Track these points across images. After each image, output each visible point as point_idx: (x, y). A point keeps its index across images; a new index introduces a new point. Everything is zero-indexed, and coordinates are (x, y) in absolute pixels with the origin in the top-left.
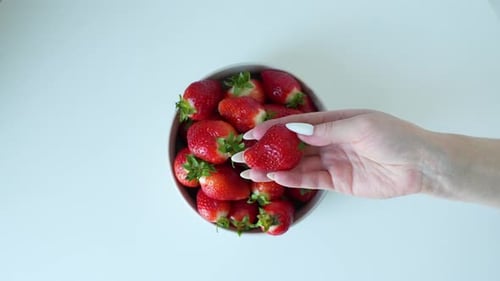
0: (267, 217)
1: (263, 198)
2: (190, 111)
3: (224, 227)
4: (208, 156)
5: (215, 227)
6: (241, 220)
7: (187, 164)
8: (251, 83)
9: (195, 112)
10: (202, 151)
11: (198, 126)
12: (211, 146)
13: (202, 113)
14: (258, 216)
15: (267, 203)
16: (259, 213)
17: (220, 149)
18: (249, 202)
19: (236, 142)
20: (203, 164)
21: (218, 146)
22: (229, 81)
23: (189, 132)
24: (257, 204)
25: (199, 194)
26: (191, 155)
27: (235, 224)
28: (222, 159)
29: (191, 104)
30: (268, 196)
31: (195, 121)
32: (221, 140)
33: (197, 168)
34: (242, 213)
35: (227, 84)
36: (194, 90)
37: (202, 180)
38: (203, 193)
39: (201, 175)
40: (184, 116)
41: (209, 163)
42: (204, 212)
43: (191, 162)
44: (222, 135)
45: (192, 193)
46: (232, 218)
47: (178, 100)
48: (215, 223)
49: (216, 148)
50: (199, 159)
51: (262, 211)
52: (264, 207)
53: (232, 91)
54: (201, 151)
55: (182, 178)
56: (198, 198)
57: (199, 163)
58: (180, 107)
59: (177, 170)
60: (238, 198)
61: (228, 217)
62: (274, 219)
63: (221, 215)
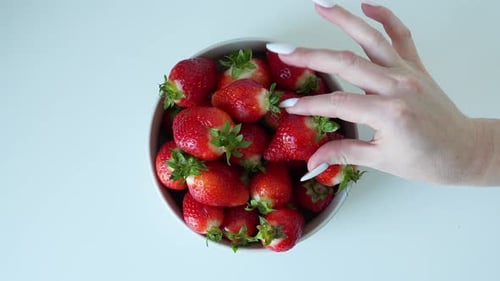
0: (269, 228)
1: (264, 204)
2: (177, 95)
3: (216, 240)
4: (198, 151)
5: (204, 240)
6: (236, 231)
7: (172, 160)
8: (253, 62)
9: (184, 96)
10: (191, 144)
11: (186, 114)
12: (202, 138)
13: (192, 99)
14: (258, 227)
15: (269, 210)
16: (259, 223)
17: (213, 142)
18: (247, 209)
19: (233, 133)
20: (191, 160)
21: (210, 138)
22: (227, 60)
23: (175, 121)
24: (257, 212)
25: (185, 199)
26: (177, 150)
27: (230, 237)
28: (215, 155)
29: (178, 86)
30: (270, 202)
31: (183, 108)
32: (215, 131)
33: (184, 166)
34: (238, 224)
35: (223, 63)
36: (182, 70)
37: (190, 181)
38: (191, 198)
39: (189, 173)
40: (170, 102)
41: (199, 159)
42: (192, 220)
43: (177, 159)
44: (215, 125)
45: (177, 197)
46: (226, 229)
47: (162, 81)
48: (205, 235)
49: (207, 140)
50: (187, 155)
51: (262, 220)
52: (265, 216)
53: (229, 72)
54: (189, 144)
55: (165, 178)
56: (184, 203)
57: (187, 159)
58: (165, 91)
59: (159, 168)
60: (234, 204)
61: (222, 227)
62: (277, 231)
63: (212, 225)
